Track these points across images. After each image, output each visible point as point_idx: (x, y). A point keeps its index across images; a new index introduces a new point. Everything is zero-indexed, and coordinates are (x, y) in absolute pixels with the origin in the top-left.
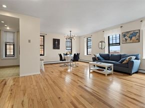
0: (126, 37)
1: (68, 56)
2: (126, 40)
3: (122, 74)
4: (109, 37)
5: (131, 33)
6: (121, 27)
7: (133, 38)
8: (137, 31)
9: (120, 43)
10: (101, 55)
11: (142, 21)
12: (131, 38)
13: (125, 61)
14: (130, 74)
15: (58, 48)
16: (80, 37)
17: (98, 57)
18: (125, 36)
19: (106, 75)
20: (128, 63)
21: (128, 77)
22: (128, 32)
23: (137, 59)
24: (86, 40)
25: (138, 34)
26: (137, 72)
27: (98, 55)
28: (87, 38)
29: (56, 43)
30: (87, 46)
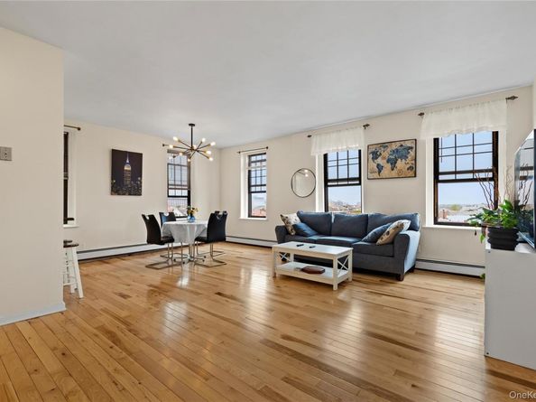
0: (379, 161)
1: (179, 222)
2: (380, 168)
3: (377, 279)
4: (326, 156)
5: (394, 147)
6: (366, 126)
7: (400, 164)
8: (409, 144)
9: (359, 179)
10: (302, 218)
11: (421, 114)
12: (393, 163)
13: (385, 238)
14: (398, 278)
16: (220, 150)
17: (295, 226)
18: (375, 155)
19: (335, 287)
20: (392, 243)
21: (395, 288)
22: (384, 145)
23: (413, 228)
24: (243, 160)
25: (412, 153)
26: (412, 270)
27: (294, 219)
28: (250, 156)
29: (127, 168)
30: (250, 186)
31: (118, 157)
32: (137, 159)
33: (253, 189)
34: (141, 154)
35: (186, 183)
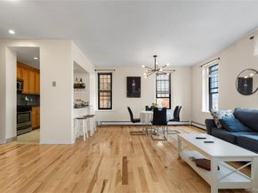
15: (138, 95)
16: (191, 67)
24: (205, 72)
28: (210, 68)
29: (134, 85)
30: (210, 89)
31: (130, 80)
32: (138, 80)
33: (213, 91)
34: (140, 78)
35: (167, 90)
